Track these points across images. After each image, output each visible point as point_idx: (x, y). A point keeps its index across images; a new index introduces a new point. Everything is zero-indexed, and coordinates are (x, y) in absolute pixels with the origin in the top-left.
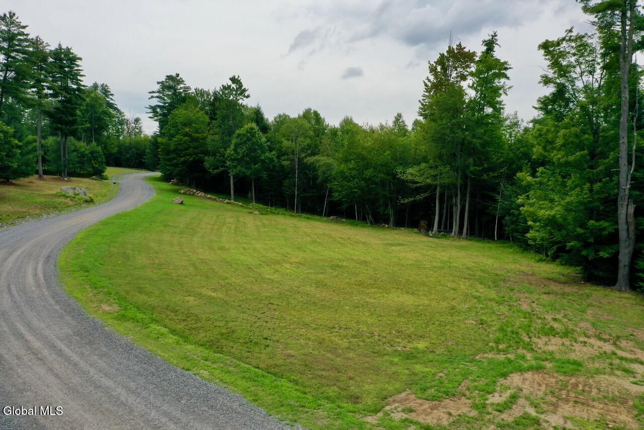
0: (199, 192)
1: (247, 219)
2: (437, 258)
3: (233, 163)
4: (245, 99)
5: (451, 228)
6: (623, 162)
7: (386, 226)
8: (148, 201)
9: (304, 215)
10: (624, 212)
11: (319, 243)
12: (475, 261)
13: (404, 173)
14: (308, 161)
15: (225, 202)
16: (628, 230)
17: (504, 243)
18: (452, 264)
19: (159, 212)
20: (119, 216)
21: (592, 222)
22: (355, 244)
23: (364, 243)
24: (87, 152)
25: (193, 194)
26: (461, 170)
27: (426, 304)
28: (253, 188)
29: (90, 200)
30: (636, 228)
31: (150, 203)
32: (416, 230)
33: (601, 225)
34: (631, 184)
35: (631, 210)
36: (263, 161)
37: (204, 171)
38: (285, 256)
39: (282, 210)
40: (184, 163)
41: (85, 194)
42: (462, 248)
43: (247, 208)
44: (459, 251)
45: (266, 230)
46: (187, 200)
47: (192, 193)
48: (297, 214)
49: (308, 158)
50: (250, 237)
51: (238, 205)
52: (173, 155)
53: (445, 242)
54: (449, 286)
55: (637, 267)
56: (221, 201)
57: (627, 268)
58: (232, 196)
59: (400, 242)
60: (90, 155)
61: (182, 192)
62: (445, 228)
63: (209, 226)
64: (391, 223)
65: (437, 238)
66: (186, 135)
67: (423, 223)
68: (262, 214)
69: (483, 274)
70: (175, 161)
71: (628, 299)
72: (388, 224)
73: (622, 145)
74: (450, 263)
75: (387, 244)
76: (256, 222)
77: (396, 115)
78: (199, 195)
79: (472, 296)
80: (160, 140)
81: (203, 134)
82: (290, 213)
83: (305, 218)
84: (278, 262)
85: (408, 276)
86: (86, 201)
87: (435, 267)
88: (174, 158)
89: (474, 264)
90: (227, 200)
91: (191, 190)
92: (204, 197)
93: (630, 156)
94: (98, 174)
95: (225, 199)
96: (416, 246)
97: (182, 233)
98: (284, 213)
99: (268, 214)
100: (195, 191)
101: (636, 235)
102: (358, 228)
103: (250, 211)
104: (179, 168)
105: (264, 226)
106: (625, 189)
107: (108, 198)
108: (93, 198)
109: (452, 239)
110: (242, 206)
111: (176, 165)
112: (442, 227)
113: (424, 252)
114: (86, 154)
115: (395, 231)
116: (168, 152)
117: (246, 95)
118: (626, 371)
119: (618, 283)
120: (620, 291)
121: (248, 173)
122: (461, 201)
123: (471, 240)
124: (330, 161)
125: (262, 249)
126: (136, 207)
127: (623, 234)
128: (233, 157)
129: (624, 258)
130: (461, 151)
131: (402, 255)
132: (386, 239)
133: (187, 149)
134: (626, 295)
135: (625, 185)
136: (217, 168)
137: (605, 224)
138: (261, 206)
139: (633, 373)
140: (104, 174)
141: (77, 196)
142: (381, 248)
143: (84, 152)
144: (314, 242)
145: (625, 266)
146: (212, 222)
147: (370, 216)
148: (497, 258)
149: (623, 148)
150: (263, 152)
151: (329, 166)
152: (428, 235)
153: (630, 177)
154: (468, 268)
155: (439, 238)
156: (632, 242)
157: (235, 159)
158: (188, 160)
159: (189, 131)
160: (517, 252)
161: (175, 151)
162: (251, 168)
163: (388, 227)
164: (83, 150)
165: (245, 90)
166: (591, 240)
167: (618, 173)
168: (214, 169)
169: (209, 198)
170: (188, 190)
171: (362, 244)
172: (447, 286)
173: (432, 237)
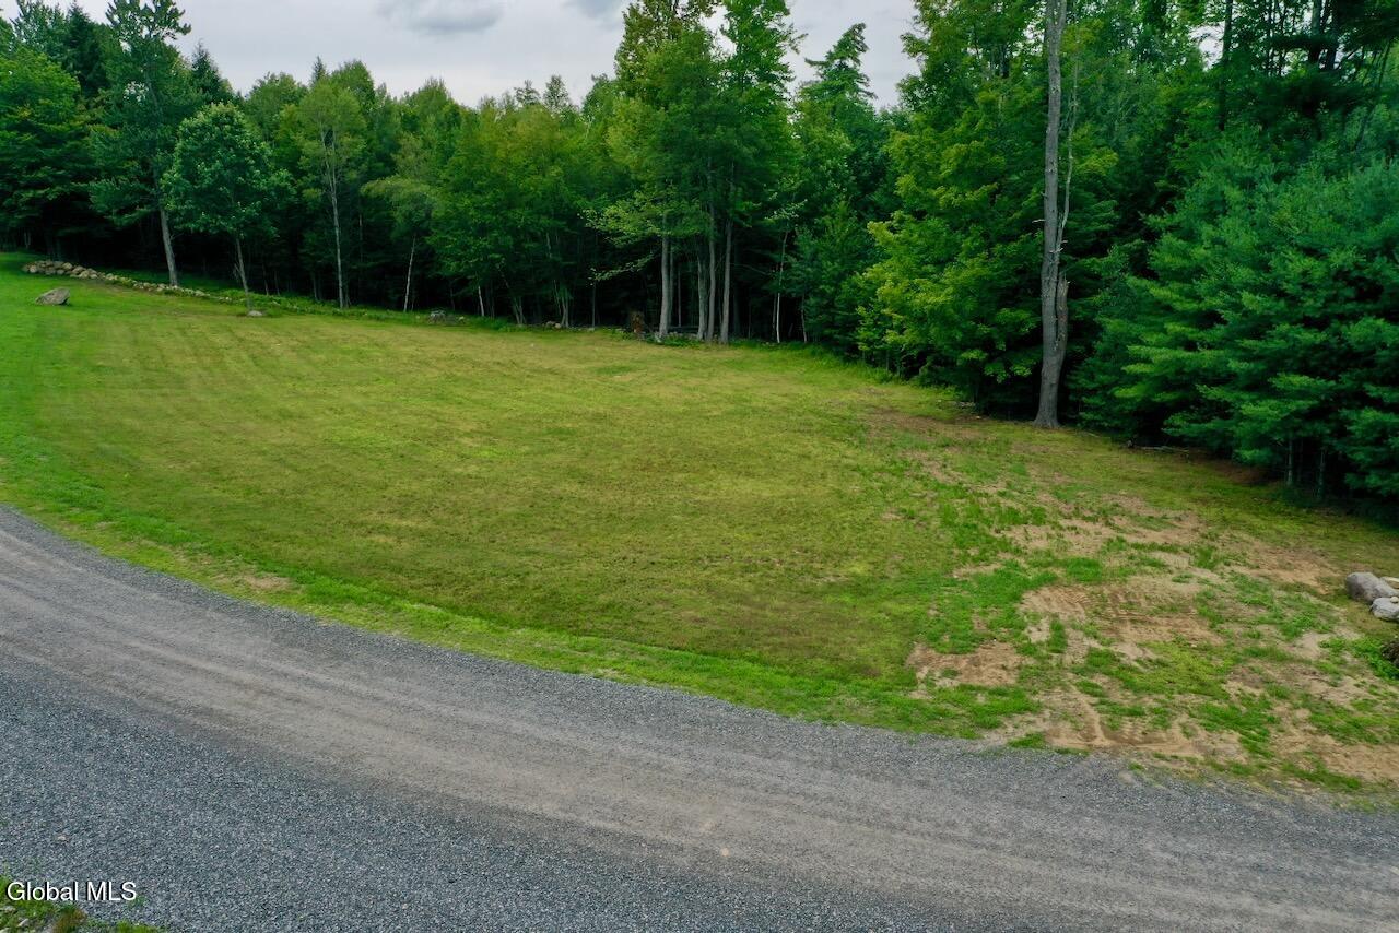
0: (81, 268)
1: (252, 331)
2: (716, 394)
4: (179, 35)
5: (695, 322)
6: (1051, 206)
7: (558, 326)
10: (1052, 294)
11: (466, 379)
12: (782, 392)
13: (599, 216)
14: (369, 190)
16: (1057, 324)
17: (797, 348)
18: (753, 404)
19: (41, 334)
21: (1005, 311)
22: (537, 375)
23: (552, 372)
25: (66, 275)
26: (715, 206)
28: (240, 255)
30: (1070, 321)
32: (620, 331)
33: (1017, 318)
34: (1062, 245)
35: (1063, 290)
36: (261, 194)
37: (94, 218)
39: (299, 303)
42: (738, 365)
43: (223, 302)
45: (322, 356)
47: (61, 272)
49: (370, 185)
50: (309, 379)
51: (193, 295)
54: (791, 450)
55: (1072, 386)
56: (146, 289)
57: (1055, 389)
58: (173, 276)
59: (620, 363)
61: (33, 269)
63: (192, 360)
64: (565, 318)
65: (670, 345)
66: (23, 127)
67: (635, 316)
68: (270, 316)
69: (820, 420)
71: (1061, 440)
72: (559, 321)
73: (1049, 177)
74: (746, 401)
76: (281, 339)
77: (549, 81)
78: (83, 275)
79: (846, 467)
81: (72, 123)
82: (330, 308)
84: (444, 436)
85: (707, 439)
87: (730, 413)
89: (788, 400)
90: (162, 286)
91: (58, 264)
92: (99, 281)
93: (1061, 193)
95: (157, 282)
96: (656, 370)
99: (279, 316)
100: (68, 266)
101: (1069, 333)
103: (237, 309)
105: (309, 347)
106: (1053, 255)
110: (205, 298)
113: (682, 381)
117: (181, 25)
118: (1154, 564)
119: (1039, 416)
120: (1045, 428)
121: (231, 228)
123: (738, 346)
124: (423, 188)
127: (1049, 332)
129: (1050, 374)
131: (650, 392)
132: (587, 359)
133: (34, 167)
134: (1057, 435)
135: (1055, 248)
136: (130, 209)
137: (1024, 315)
139: (1163, 566)
142: (596, 381)
145: (1052, 385)
146: (187, 349)
147: (521, 309)
148: (811, 382)
149: (1052, 181)
151: (417, 200)
152: (652, 341)
153: (1061, 232)
154: (786, 410)
155: (674, 345)
156: (1062, 345)
158: (44, 197)
159: (32, 116)
160: (836, 366)
162: (234, 214)
163: (562, 328)
165: (175, 14)
166: (1002, 346)
167: (1042, 226)
168: (121, 213)
169: (115, 283)
170: (50, 264)
173: (660, 344)
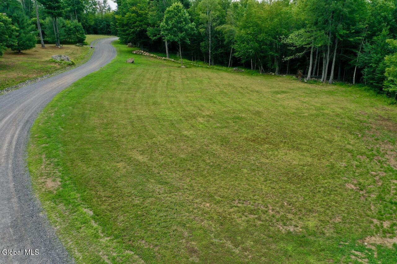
0: (145, 52)
1: (176, 73)
2: (312, 105)
3: (165, 32)
5: (320, 74)
7: (273, 74)
8: (110, 62)
9: (215, 67)
11: (226, 93)
12: (341, 106)
14: (217, 29)
15: (163, 59)
17: (360, 86)
18: (325, 111)
19: (116, 72)
20: (88, 78)
22: (251, 93)
23: (257, 92)
24: (72, 27)
25: (142, 54)
26: (331, 32)
27: (309, 163)
28: (180, 49)
29: (72, 63)
31: (112, 63)
32: (294, 77)
36: (186, 30)
37: (148, 38)
38: (199, 110)
39: (201, 63)
40: (133, 32)
41: (68, 59)
42: (330, 93)
43: (177, 63)
44: (328, 96)
45: (188, 82)
46: (137, 59)
47: (141, 53)
48: (211, 66)
49: (218, 27)
50: (177, 90)
51: (171, 61)
52: (126, 28)
53: (317, 88)
54: (325, 137)
56: (160, 58)
58: (167, 55)
59: (284, 90)
60: (74, 29)
61: (134, 52)
62: (316, 74)
63: (149, 82)
64: (277, 71)
65: (310, 83)
66: (134, 12)
67: (300, 72)
68: (187, 67)
69: (350, 122)
70: (127, 32)
72: (274, 72)
74: (323, 109)
75: (274, 92)
76: (182, 75)
78: (146, 54)
79: (346, 150)
80: (117, 16)
81: (145, 11)
82: (206, 66)
83: (216, 69)
84: (194, 117)
85: (292, 127)
86: (69, 65)
87: (312, 115)
88: (127, 30)
89: (341, 111)
90: (164, 58)
91: (140, 51)
94: (81, 42)
95: (163, 57)
96: (296, 93)
97: (129, 89)
98: (202, 65)
99: (191, 68)
102: (253, 77)
103: (180, 65)
104: (131, 36)
105: (188, 79)
107: (85, 60)
108: (74, 61)
109: (321, 84)
110: (174, 61)
111: (128, 34)
112: (314, 73)
113: (302, 99)
114: (72, 29)
115: (279, 79)
116: (123, 25)
121: (176, 40)
122: (330, 55)
123: (336, 84)
124: (233, 28)
125: (184, 103)
126: (101, 68)
128: (165, 28)
130: (332, 17)
131: (286, 103)
132: (273, 87)
133: (135, 22)
136: (155, 36)
138: (187, 61)
140: (85, 41)
141: (63, 62)
142: (270, 96)
143: (70, 27)
144: (222, 92)
146: (152, 78)
147: (262, 67)
148: (357, 102)
150: (187, 24)
151: (231, 32)
152: (303, 81)
154: (338, 115)
155: (312, 83)
157: (167, 30)
158: (136, 30)
159: (136, 9)
160: (373, 95)
161: (127, 25)
162: (178, 36)
163: (275, 75)
164: (69, 25)
168: (153, 36)
169: (152, 57)
170: (138, 51)
171: (256, 93)
172: (324, 138)
173: (306, 82)
